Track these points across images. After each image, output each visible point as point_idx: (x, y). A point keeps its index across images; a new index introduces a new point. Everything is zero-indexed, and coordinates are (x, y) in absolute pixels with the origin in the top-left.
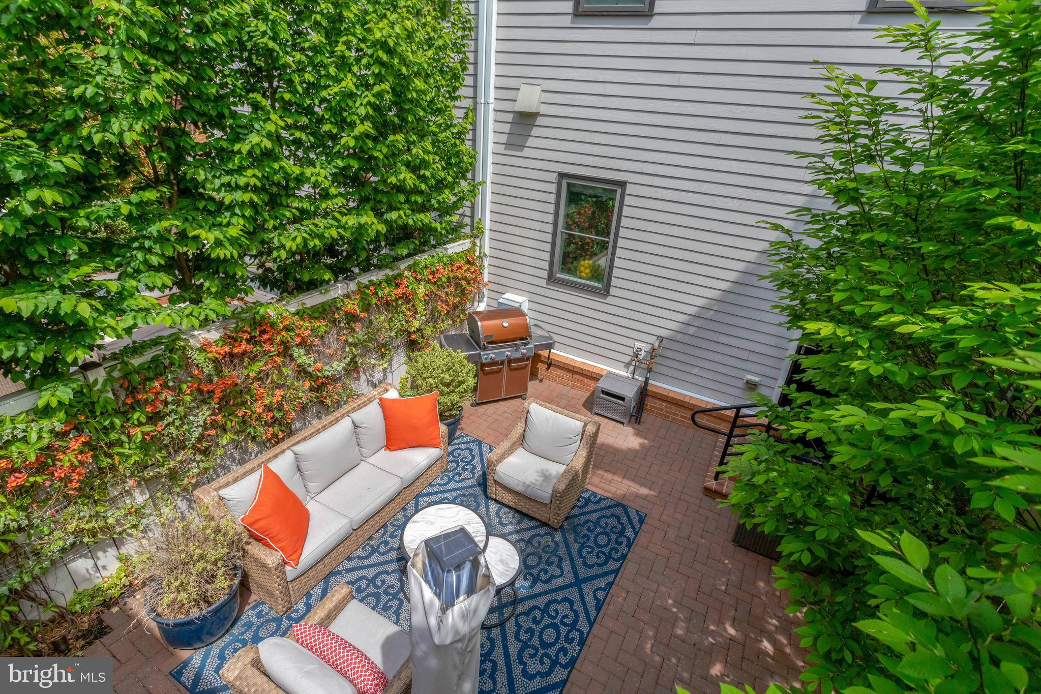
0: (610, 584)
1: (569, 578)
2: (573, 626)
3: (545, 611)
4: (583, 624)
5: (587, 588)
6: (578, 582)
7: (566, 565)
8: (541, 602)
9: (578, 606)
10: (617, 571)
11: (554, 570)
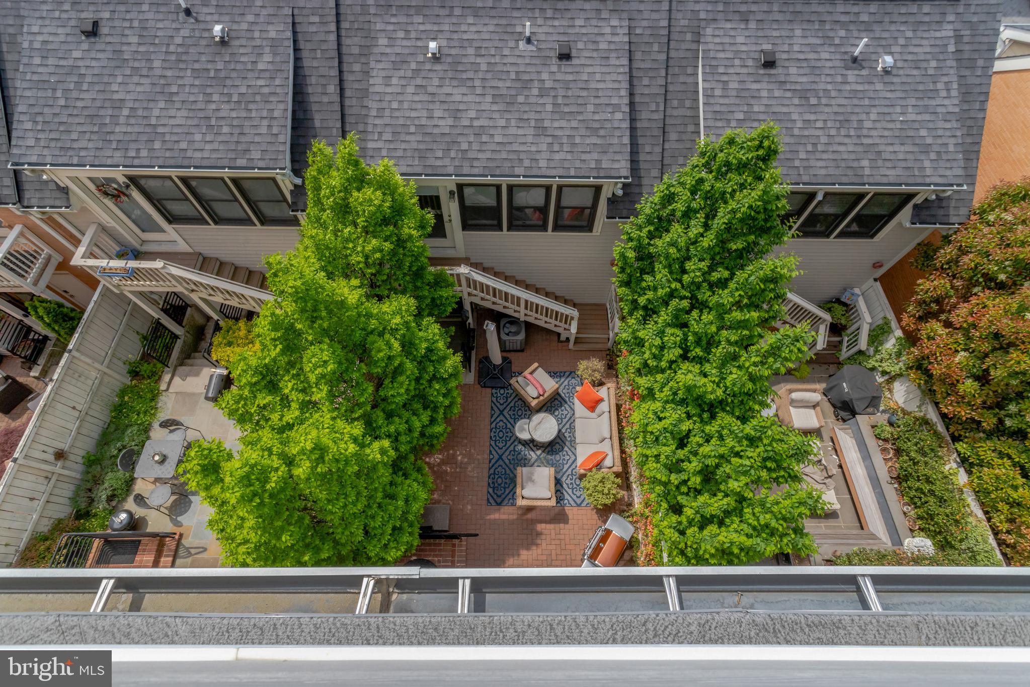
0: (490, 462)
1: (504, 457)
2: (496, 441)
3: (506, 441)
4: (493, 443)
5: (497, 457)
6: (500, 457)
7: (507, 462)
8: (509, 443)
9: (497, 448)
10: (490, 469)
11: (510, 457)
